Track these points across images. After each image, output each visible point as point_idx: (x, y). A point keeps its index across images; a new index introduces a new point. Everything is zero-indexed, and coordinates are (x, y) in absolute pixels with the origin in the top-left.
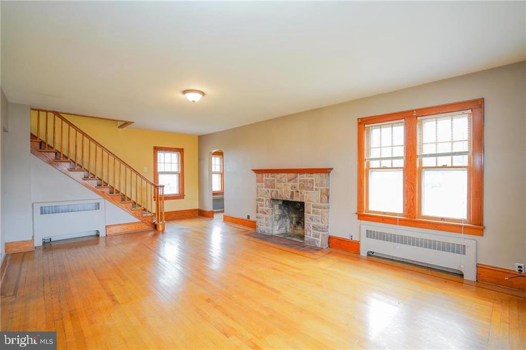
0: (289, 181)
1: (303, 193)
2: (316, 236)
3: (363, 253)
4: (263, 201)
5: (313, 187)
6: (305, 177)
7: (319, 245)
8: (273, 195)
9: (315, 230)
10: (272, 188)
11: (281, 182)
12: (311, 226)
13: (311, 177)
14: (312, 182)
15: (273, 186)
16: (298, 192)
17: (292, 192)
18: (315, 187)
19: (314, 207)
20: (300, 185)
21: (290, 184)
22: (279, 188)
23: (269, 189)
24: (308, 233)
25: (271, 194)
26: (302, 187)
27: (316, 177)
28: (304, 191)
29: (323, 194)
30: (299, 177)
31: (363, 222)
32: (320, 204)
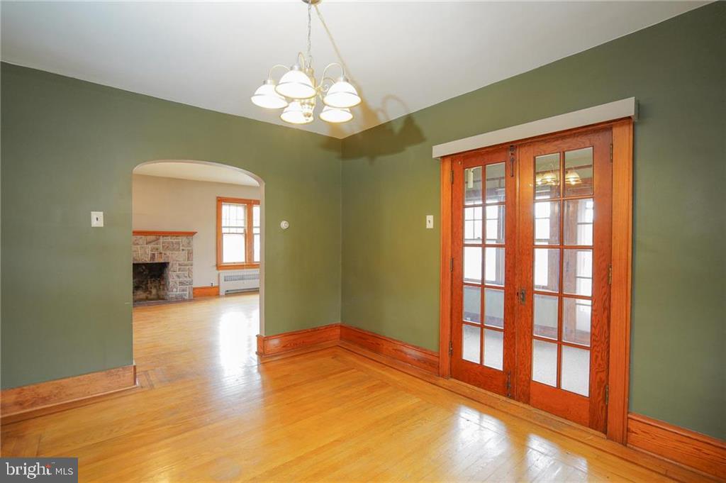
0: (148, 243)
1: (168, 254)
2: (183, 290)
3: (222, 292)
5: (179, 248)
6: (169, 239)
7: (187, 297)
9: (183, 285)
11: (138, 244)
12: (178, 282)
13: (177, 239)
14: (178, 243)
16: (161, 253)
17: (154, 254)
18: (181, 248)
19: (180, 265)
20: (163, 247)
21: (150, 246)
24: (175, 290)
26: (167, 248)
27: (183, 240)
28: (168, 253)
29: (190, 253)
30: (161, 240)
31: (220, 271)
32: (186, 262)
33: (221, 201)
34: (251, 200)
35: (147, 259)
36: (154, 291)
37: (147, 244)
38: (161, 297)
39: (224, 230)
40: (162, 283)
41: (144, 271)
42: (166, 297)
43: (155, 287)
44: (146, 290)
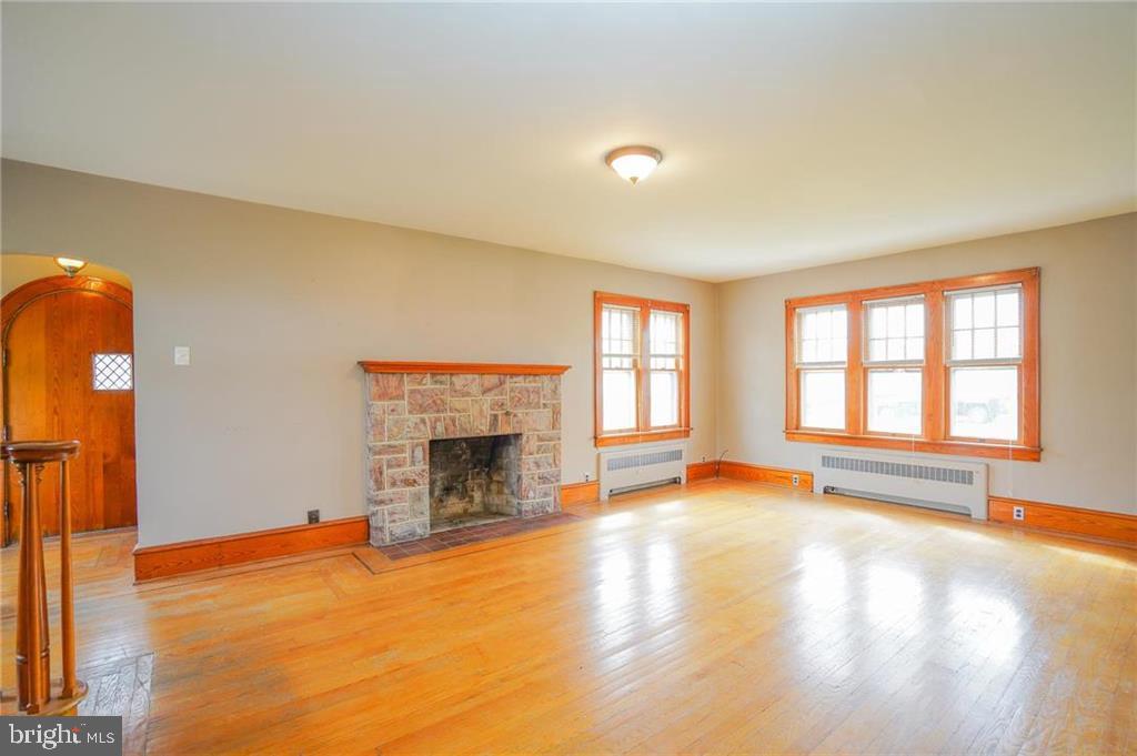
0: (486, 391)
1: (520, 416)
2: (546, 495)
3: (604, 493)
4: (401, 449)
5: (538, 402)
6: (520, 382)
7: (550, 510)
8: (440, 428)
9: (544, 483)
10: (438, 411)
11: (468, 394)
12: (536, 477)
13: (535, 382)
14: (537, 391)
15: (438, 406)
16: (507, 414)
17: (496, 416)
18: (542, 401)
19: (540, 439)
20: (512, 398)
21: (489, 398)
22: (459, 411)
23: (425, 416)
24: (531, 494)
25: (434, 428)
26: (518, 402)
27: (545, 383)
28: (520, 412)
29: (556, 413)
30: (510, 383)
31: (601, 449)
32: (552, 433)
33: (599, 300)
34: (647, 300)
35: (483, 428)
36: (477, 496)
37: (484, 393)
38: (494, 509)
39: (605, 362)
40: (495, 478)
41: (464, 453)
42: (507, 510)
43: (480, 486)
44: (465, 494)
